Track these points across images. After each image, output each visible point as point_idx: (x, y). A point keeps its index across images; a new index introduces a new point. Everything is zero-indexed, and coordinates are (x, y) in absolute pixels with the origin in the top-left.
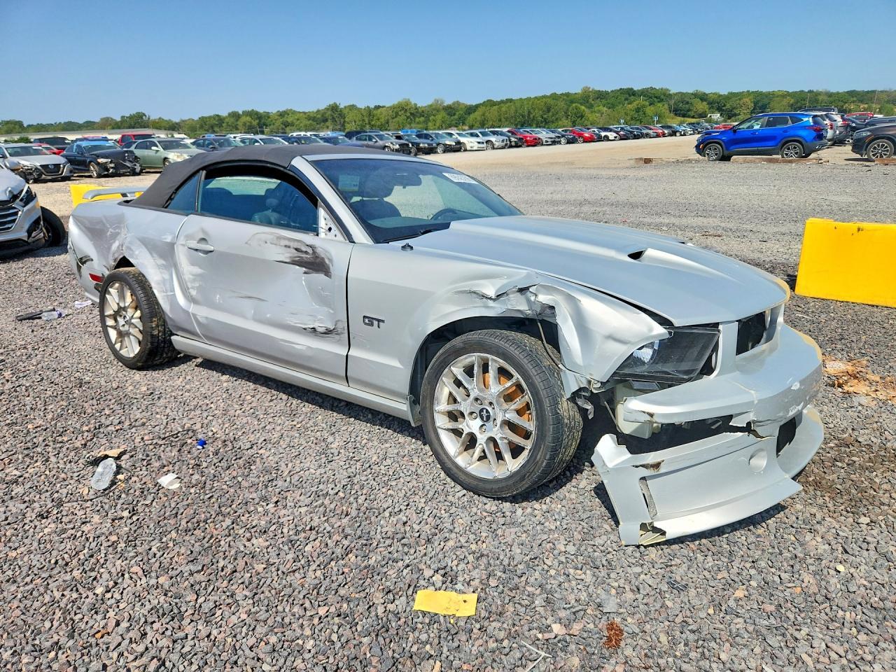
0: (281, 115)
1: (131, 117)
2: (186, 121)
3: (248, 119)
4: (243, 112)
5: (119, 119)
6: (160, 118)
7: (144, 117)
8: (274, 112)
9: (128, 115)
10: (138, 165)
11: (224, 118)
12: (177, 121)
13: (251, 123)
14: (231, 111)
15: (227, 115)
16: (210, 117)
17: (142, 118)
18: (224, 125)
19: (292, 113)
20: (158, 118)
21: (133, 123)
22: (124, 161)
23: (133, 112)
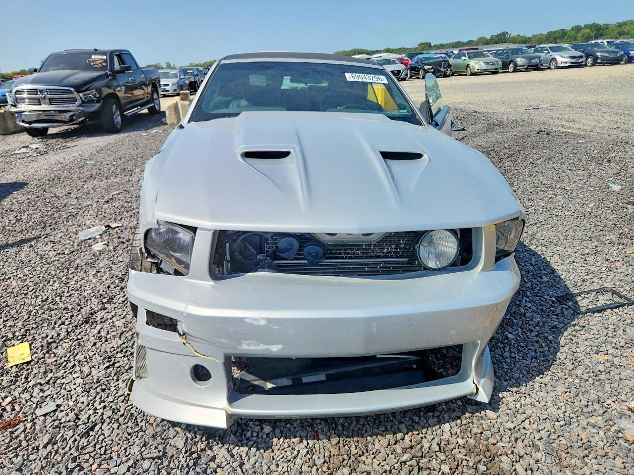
0: (619, 26)
1: (498, 36)
2: (536, 35)
3: (588, 31)
4: (585, 25)
5: (489, 38)
6: (518, 35)
7: (507, 35)
8: (614, 23)
9: (496, 35)
10: (449, 70)
11: (567, 32)
12: (530, 36)
13: (589, 34)
14: (574, 26)
15: (570, 29)
16: (555, 32)
17: (505, 36)
18: (566, 37)
19: (631, 24)
20: (516, 34)
21: (497, 40)
22: (440, 67)
23: (500, 32)
